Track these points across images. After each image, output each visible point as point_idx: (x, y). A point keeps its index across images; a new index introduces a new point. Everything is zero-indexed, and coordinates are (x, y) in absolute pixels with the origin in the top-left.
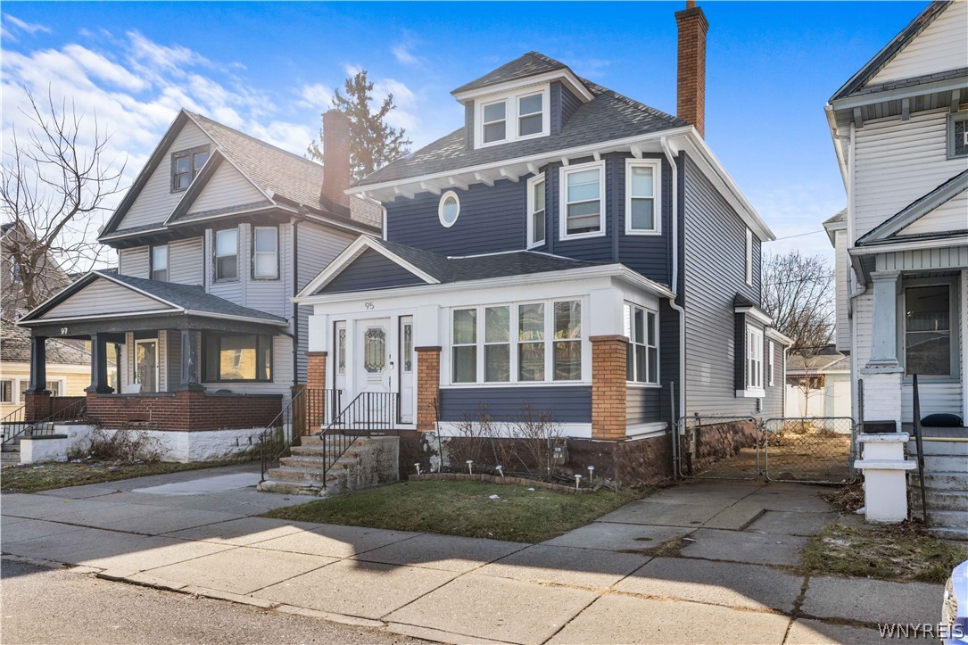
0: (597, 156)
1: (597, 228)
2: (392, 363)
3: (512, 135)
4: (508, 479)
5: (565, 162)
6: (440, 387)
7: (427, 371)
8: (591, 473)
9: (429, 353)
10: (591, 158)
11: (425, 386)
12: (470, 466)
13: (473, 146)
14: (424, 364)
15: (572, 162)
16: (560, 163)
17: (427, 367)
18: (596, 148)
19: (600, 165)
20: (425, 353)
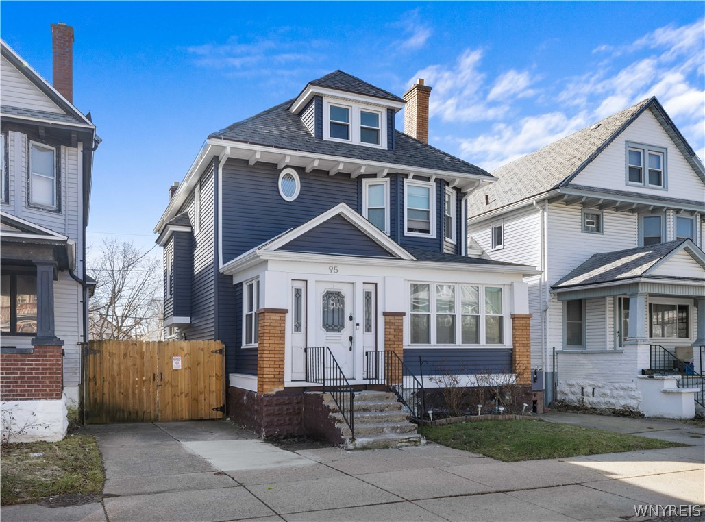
0: (433, 179)
1: (428, 232)
2: (358, 325)
3: (355, 138)
4: (507, 417)
5: (411, 176)
6: (404, 348)
7: (395, 333)
8: (524, 408)
9: (396, 318)
10: (428, 179)
11: (393, 346)
12: (479, 409)
13: (322, 137)
14: (392, 327)
15: (415, 177)
16: (406, 176)
17: (395, 329)
18: (434, 173)
19: (432, 185)
20: (392, 318)
